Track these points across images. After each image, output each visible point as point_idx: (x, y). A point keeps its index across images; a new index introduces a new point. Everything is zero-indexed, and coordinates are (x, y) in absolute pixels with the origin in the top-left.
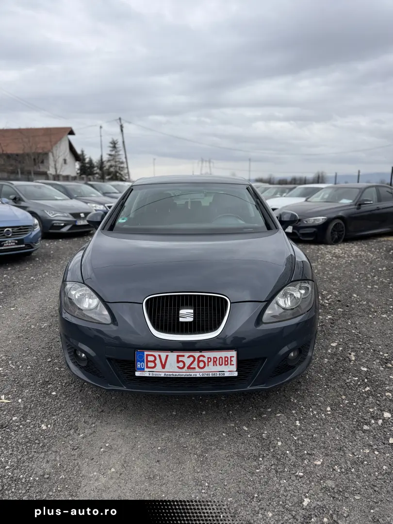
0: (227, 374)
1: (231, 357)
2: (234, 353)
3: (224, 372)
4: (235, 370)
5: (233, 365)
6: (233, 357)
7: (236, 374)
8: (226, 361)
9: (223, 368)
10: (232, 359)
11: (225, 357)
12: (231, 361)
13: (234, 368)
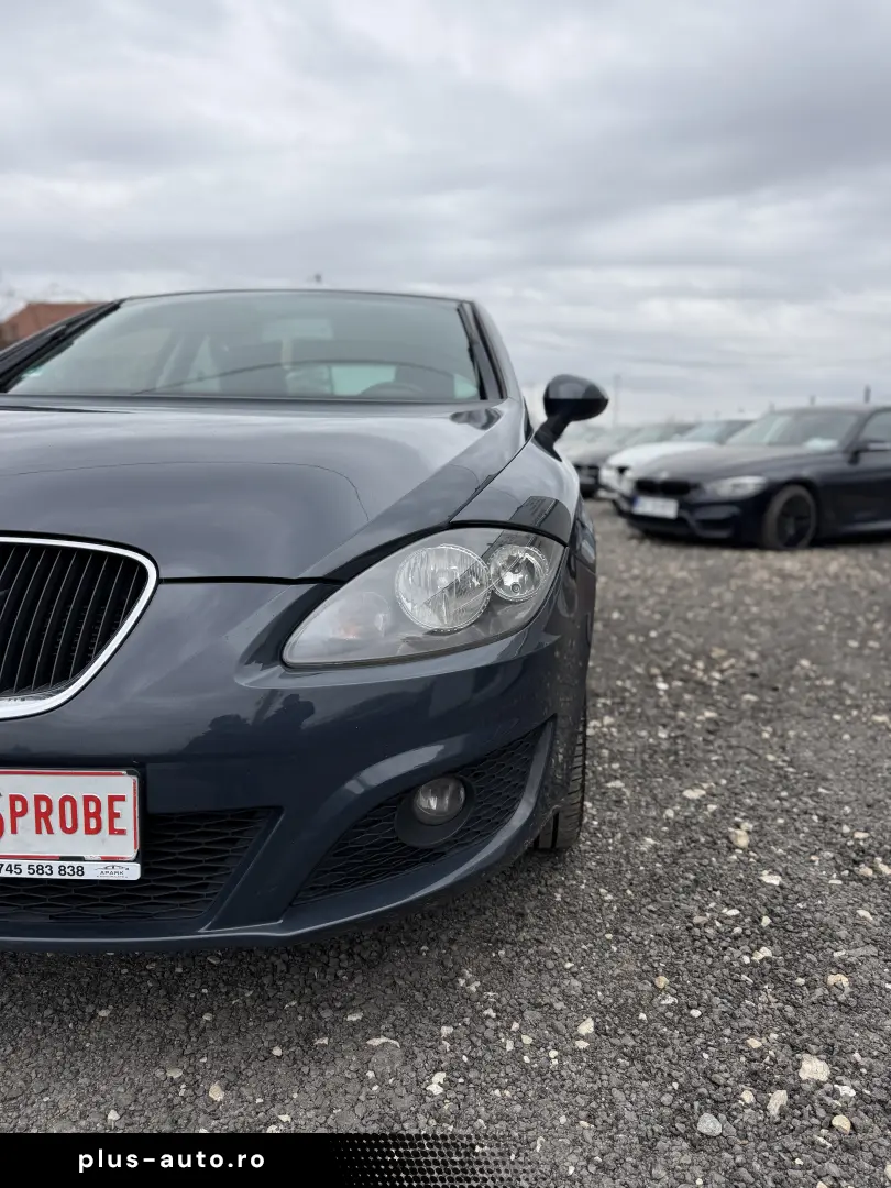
0: (93, 872)
1: (112, 799)
2: (124, 785)
3: (81, 859)
4: (132, 854)
5: (122, 832)
6: (122, 798)
7: (133, 872)
8: (94, 817)
9: (79, 844)
10: (118, 807)
11: (87, 799)
12: (113, 815)
13: (128, 846)
